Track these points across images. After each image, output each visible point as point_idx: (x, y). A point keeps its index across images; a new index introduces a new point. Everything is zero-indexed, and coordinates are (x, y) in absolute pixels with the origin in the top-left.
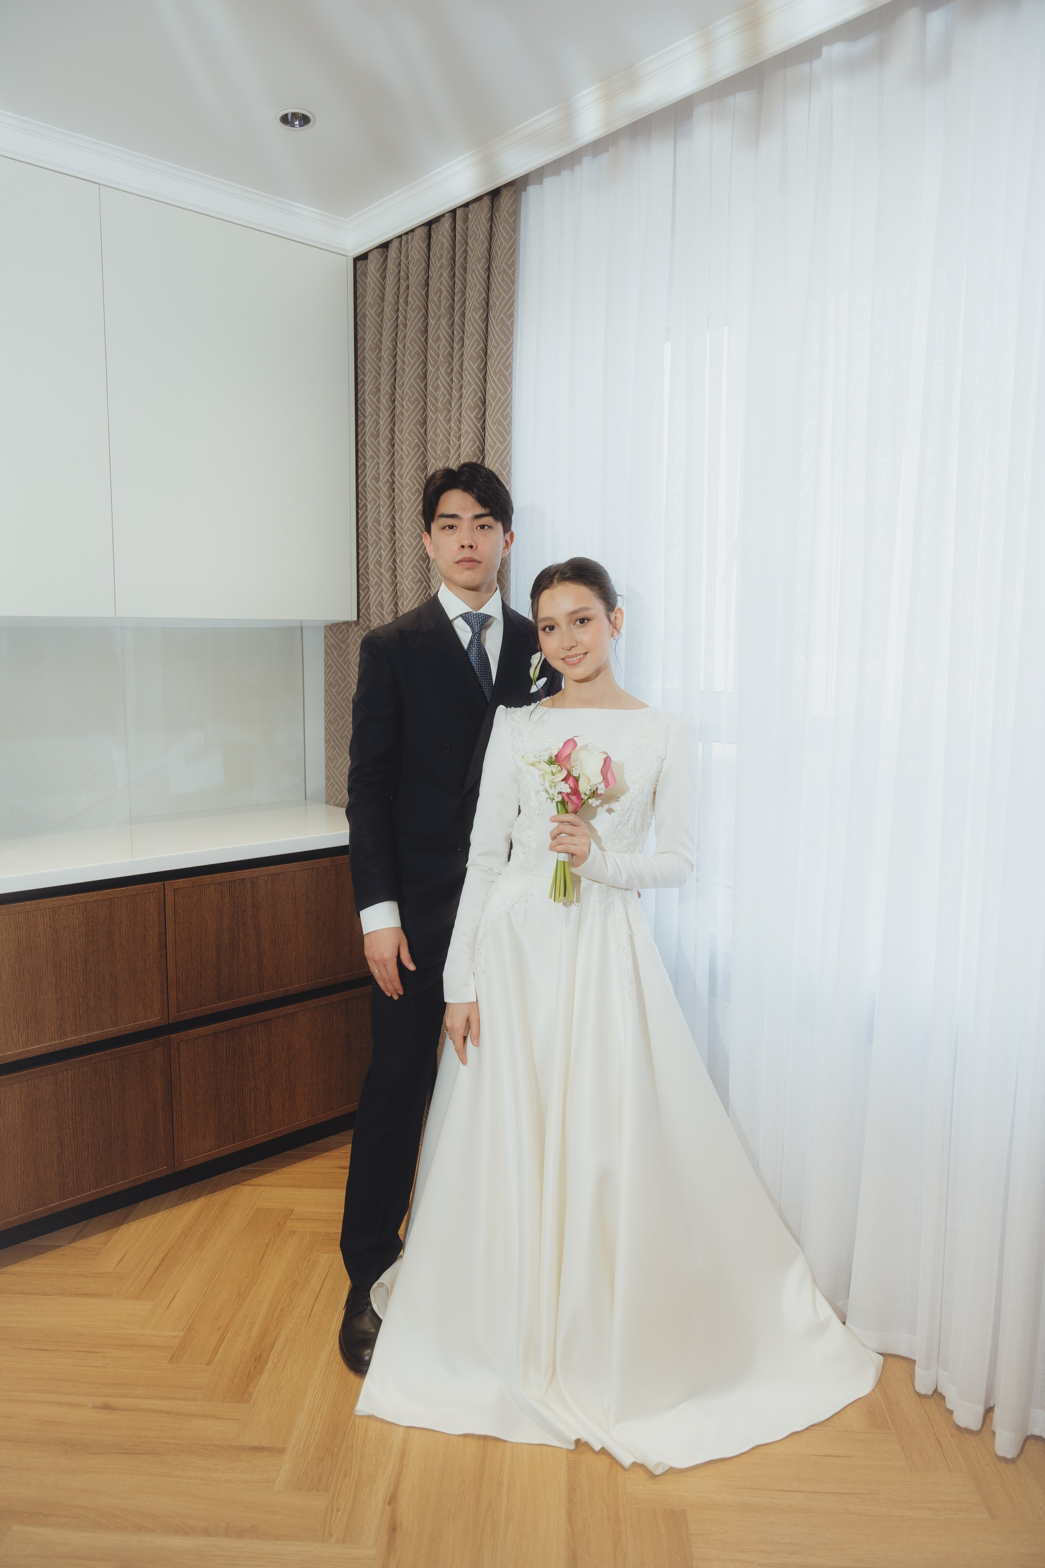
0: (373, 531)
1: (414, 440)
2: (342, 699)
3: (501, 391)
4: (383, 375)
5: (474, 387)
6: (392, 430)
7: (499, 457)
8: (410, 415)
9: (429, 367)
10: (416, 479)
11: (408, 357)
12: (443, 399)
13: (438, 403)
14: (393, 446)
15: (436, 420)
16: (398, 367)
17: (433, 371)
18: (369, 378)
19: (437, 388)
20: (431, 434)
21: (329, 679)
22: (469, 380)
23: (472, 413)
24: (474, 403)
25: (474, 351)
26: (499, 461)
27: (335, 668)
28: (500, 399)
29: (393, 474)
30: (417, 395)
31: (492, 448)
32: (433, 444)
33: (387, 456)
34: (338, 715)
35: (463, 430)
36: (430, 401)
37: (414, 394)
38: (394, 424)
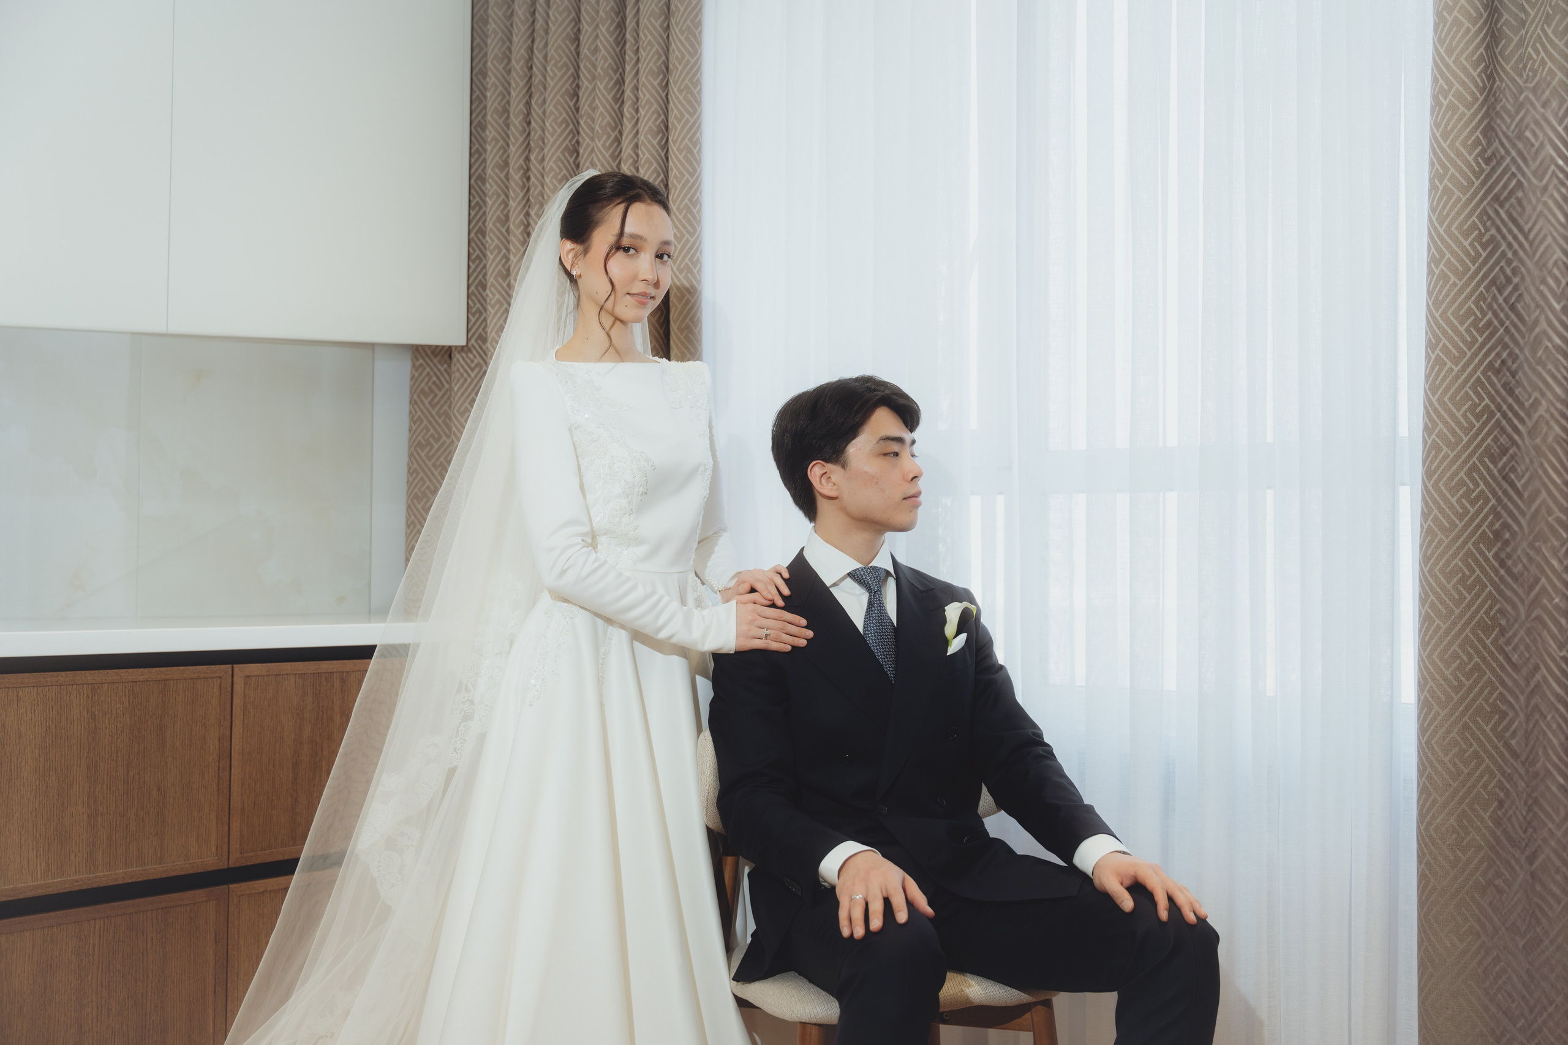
0: (494, 234)
1: (561, 114)
2: (434, 465)
3: (690, 53)
4: (517, 36)
5: (657, 49)
6: (528, 104)
7: (688, 132)
8: (557, 84)
9: (583, 26)
10: (563, 163)
11: (555, 13)
12: (604, 64)
13: (596, 70)
14: (529, 123)
15: (594, 89)
16: (538, 26)
17: (590, 30)
18: (493, 39)
19: (596, 50)
20: (586, 107)
21: (417, 437)
22: (650, 41)
23: (655, 80)
24: (657, 68)
25: (656, 5)
26: (689, 136)
27: (426, 422)
28: (688, 62)
29: (527, 159)
30: (565, 59)
31: (679, 121)
32: (589, 120)
33: (521, 136)
34: (428, 488)
35: (642, 100)
36: (585, 67)
37: (561, 58)
38: (530, 97)
